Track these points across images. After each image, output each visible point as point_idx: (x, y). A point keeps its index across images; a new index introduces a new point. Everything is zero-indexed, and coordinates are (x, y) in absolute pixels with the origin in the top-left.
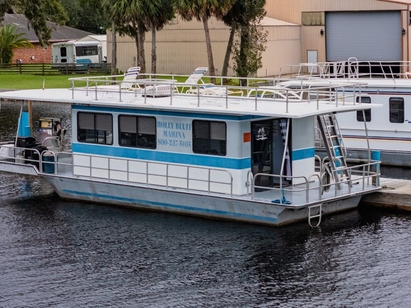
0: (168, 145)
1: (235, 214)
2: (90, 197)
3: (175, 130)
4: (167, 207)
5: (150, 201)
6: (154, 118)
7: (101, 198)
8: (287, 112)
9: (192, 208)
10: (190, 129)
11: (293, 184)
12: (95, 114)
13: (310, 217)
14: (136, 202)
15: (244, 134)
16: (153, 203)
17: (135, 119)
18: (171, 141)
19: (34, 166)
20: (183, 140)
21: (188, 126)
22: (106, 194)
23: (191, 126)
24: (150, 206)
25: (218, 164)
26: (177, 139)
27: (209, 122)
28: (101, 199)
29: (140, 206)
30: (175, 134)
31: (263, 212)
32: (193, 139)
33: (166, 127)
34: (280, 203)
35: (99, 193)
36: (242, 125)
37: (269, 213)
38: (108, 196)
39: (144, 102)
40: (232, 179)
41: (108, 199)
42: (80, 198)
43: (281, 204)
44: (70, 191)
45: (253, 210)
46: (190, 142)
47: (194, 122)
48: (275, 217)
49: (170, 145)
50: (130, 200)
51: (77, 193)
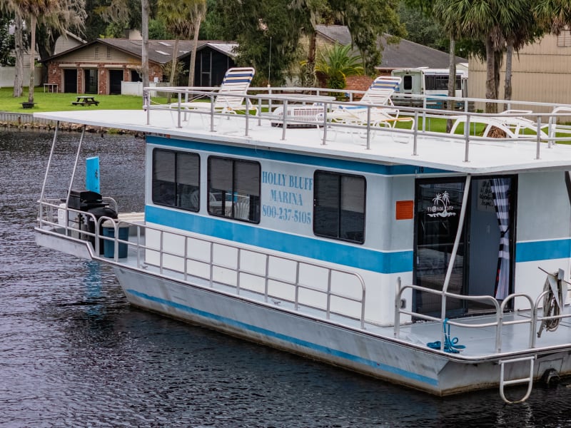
0: (277, 217)
1: (369, 361)
2: (163, 305)
3: (287, 189)
4: (269, 337)
5: (244, 322)
6: (258, 163)
7: (177, 309)
8: (466, 161)
9: (306, 344)
10: (310, 189)
11: (516, 308)
12: (176, 153)
13: (503, 383)
14: (226, 322)
15: (398, 203)
16: (248, 326)
17: (231, 164)
18: (281, 209)
19: (87, 243)
20: (300, 208)
21: (308, 181)
22: (183, 303)
23: (312, 182)
24: (246, 333)
25: (351, 260)
26: (289, 206)
27: (340, 176)
28: (178, 312)
29: (232, 331)
30: (288, 197)
31: (413, 363)
32: (314, 208)
33: (275, 184)
34: (439, 348)
35: (174, 300)
36: (391, 185)
37: (424, 367)
38: (185, 307)
39: (244, 134)
40: (364, 292)
41: (187, 313)
42: (151, 307)
43: (442, 351)
44: (137, 293)
45: (397, 358)
46: (309, 214)
47: (317, 173)
48: (434, 376)
49: (281, 217)
50: (217, 317)
51: (146, 296)
